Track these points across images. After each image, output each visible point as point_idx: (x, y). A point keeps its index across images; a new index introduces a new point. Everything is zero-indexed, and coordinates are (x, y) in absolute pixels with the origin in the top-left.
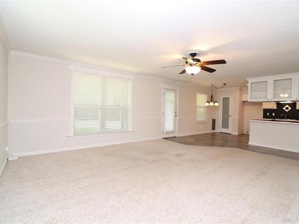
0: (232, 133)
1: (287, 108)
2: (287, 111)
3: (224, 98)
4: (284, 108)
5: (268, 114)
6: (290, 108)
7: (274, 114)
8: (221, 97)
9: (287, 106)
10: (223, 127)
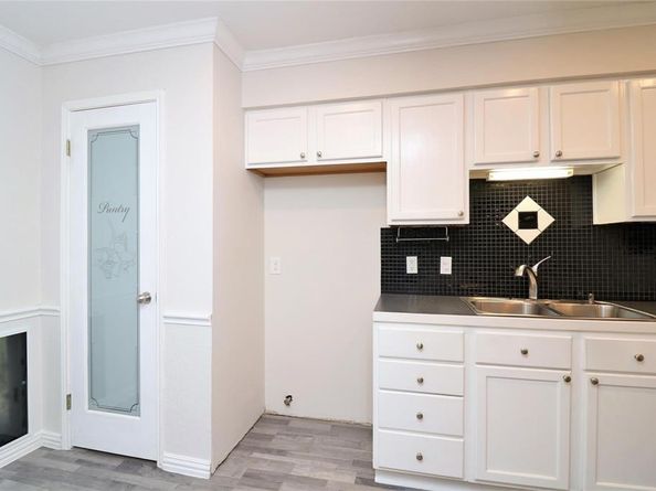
0: (170, 461)
1: (528, 220)
2: (528, 236)
3: (96, 135)
4: (511, 221)
5: (412, 264)
6: (545, 220)
7: (446, 265)
8: (76, 129)
9: (528, 205)
10: (95, 401)
